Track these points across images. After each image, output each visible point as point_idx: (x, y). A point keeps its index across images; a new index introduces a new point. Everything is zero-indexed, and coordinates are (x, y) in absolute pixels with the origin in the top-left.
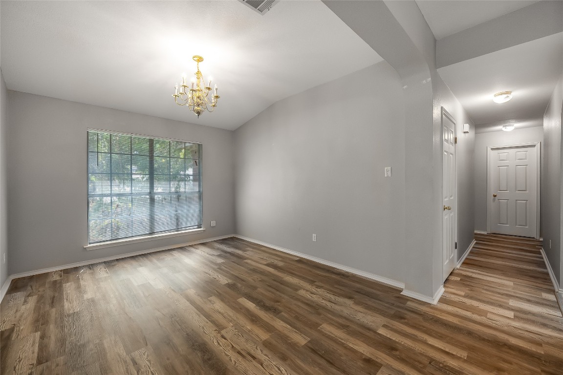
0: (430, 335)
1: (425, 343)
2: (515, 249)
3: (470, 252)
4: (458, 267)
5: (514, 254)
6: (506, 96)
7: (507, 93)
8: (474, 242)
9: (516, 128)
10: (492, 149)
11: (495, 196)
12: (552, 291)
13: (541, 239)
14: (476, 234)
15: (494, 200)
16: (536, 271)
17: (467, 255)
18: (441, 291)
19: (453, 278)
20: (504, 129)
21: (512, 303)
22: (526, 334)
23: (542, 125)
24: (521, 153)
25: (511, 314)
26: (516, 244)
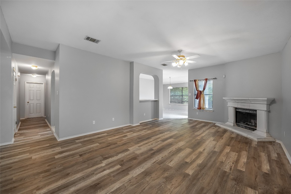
0: (16, 149)
1: (15, 151)
2: (37, 121)
3: (20, 126)
4: (17, 131)
5: (37, 123)
6: (36, 67)
7: (36, 66)
8: (20, 123)
9: (37, 76)
10: (27, 83)
11: (28, 102)
12: (49, 128)
13: (45, 117)
14: (21, 120)
15: (28, 104)
16: (44, 125)
17: (19, 127)
18: (13, 140)
19: (16, 135)
20: (32, 76)
21: (39, 134)
22: (44, 138)
23: (45, 77)
24: (38, 86)
25: (40, 136)
26: (38, 120)
